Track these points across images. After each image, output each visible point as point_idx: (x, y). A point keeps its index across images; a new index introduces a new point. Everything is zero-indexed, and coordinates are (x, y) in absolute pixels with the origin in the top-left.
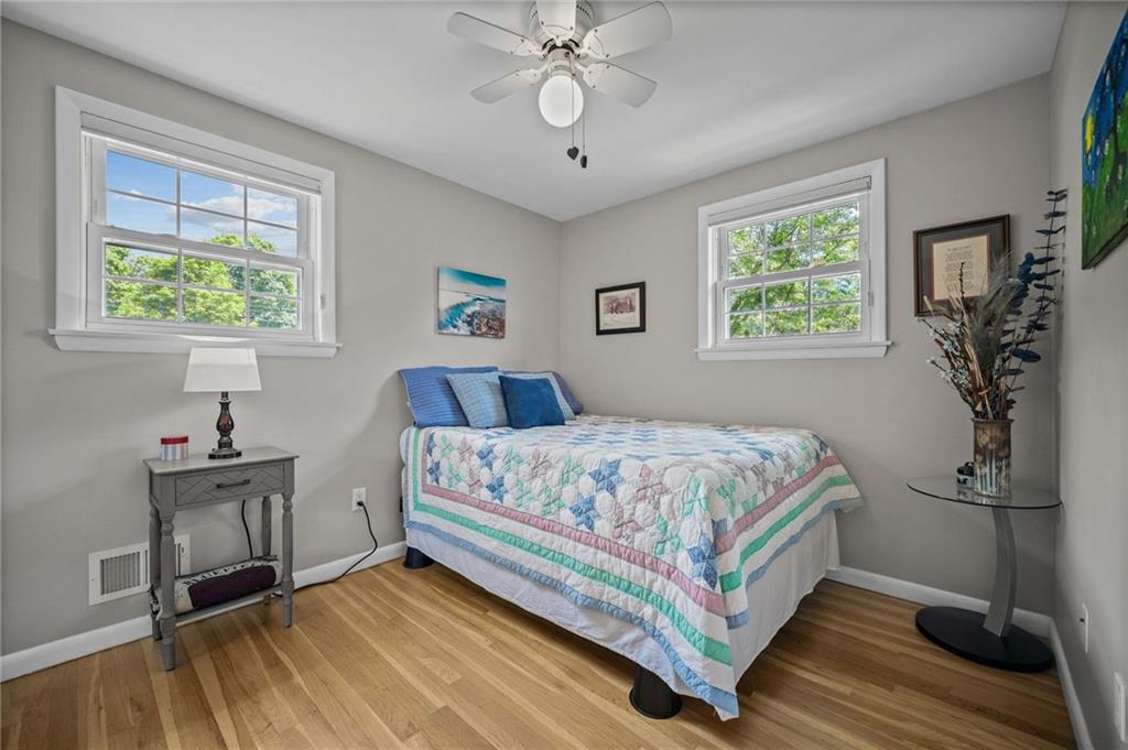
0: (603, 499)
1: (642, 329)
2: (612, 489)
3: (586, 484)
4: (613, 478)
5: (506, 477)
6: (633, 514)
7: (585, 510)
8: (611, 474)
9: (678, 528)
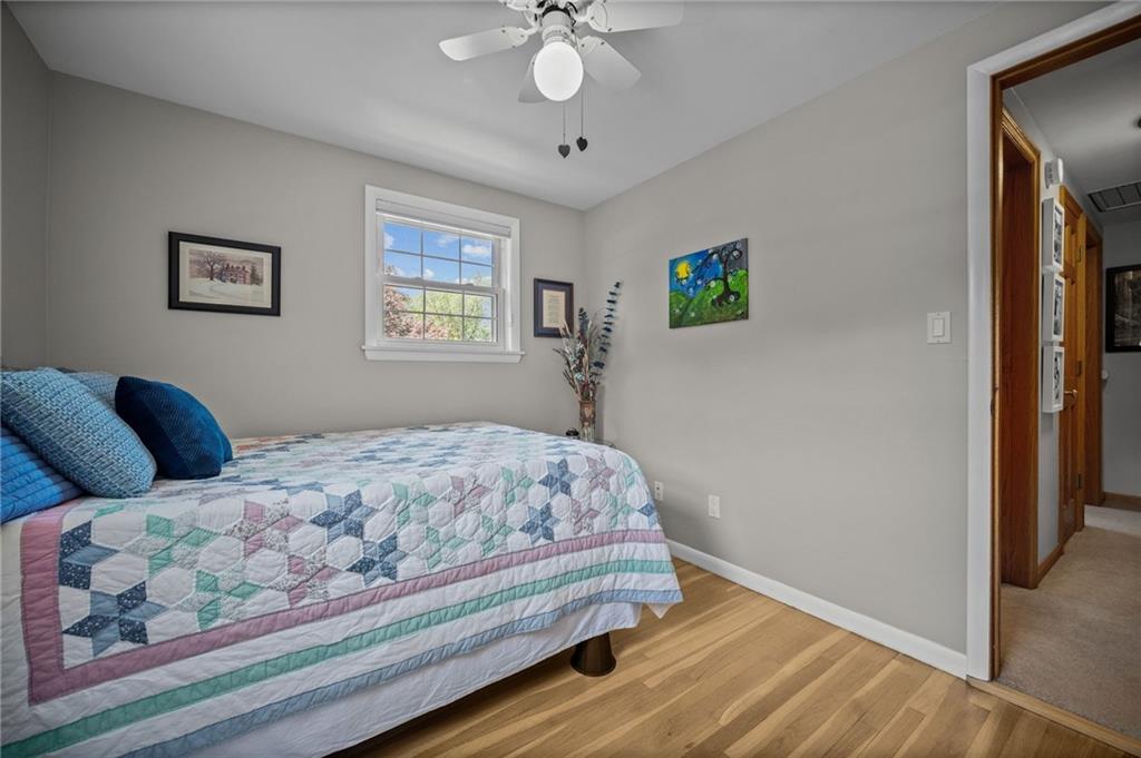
0: (560, 502)
1: (275, 310)
2: (566, 489)
3: (538, 495)
4: (565, 478)
5: (399, 535)
6: (590, 504)
7: (540, 523)
8: (563, 475)
9: (625, 499)
